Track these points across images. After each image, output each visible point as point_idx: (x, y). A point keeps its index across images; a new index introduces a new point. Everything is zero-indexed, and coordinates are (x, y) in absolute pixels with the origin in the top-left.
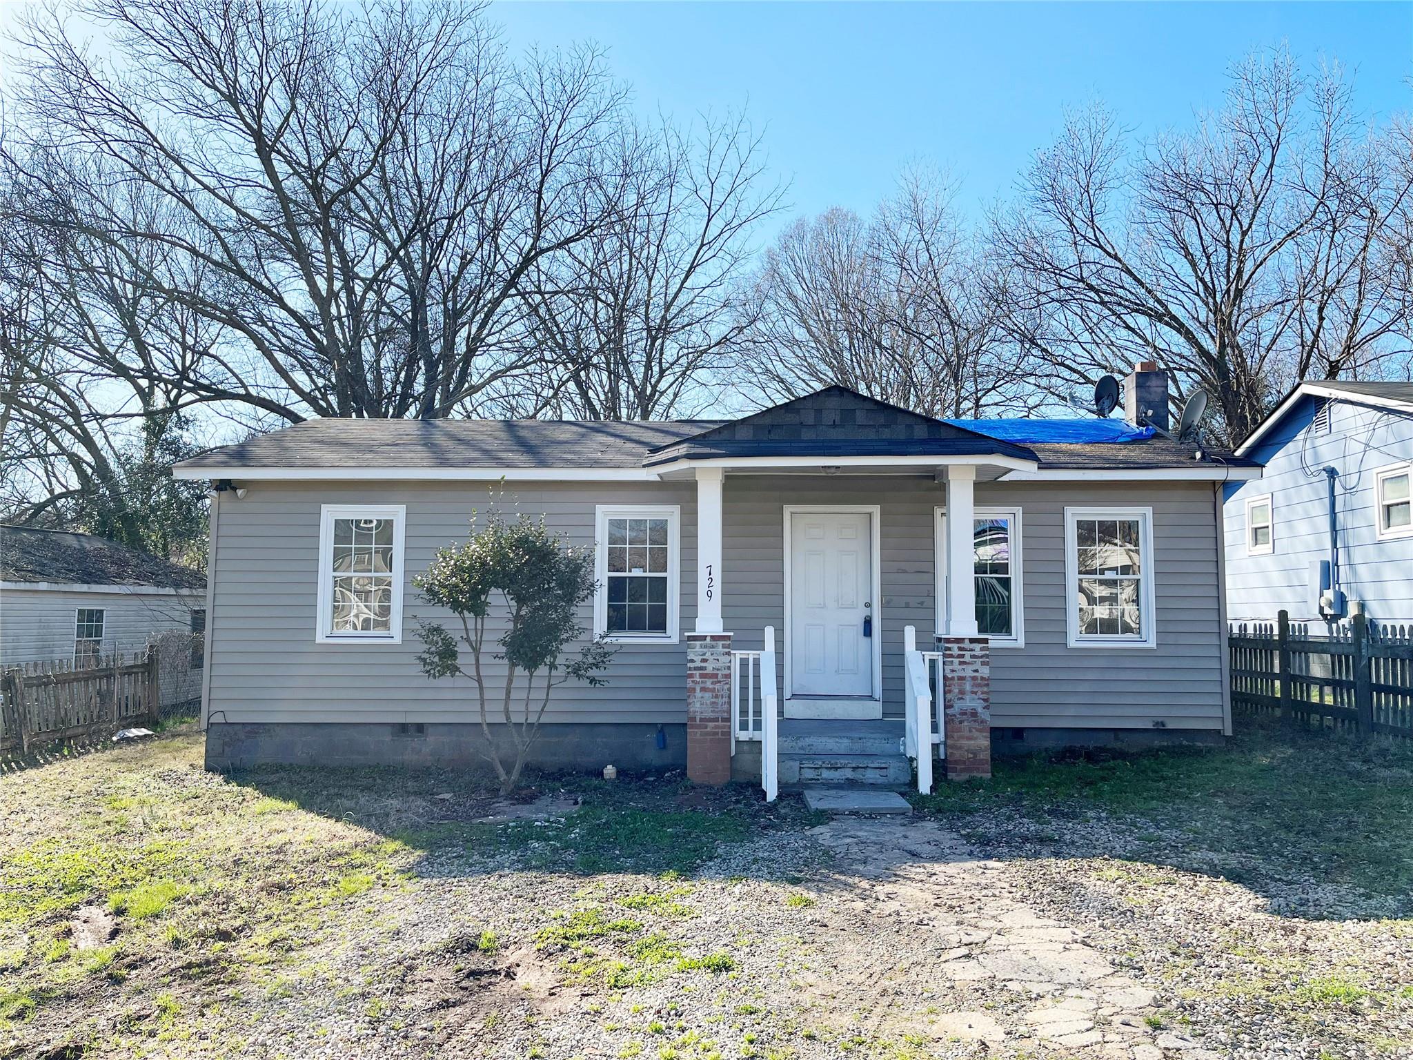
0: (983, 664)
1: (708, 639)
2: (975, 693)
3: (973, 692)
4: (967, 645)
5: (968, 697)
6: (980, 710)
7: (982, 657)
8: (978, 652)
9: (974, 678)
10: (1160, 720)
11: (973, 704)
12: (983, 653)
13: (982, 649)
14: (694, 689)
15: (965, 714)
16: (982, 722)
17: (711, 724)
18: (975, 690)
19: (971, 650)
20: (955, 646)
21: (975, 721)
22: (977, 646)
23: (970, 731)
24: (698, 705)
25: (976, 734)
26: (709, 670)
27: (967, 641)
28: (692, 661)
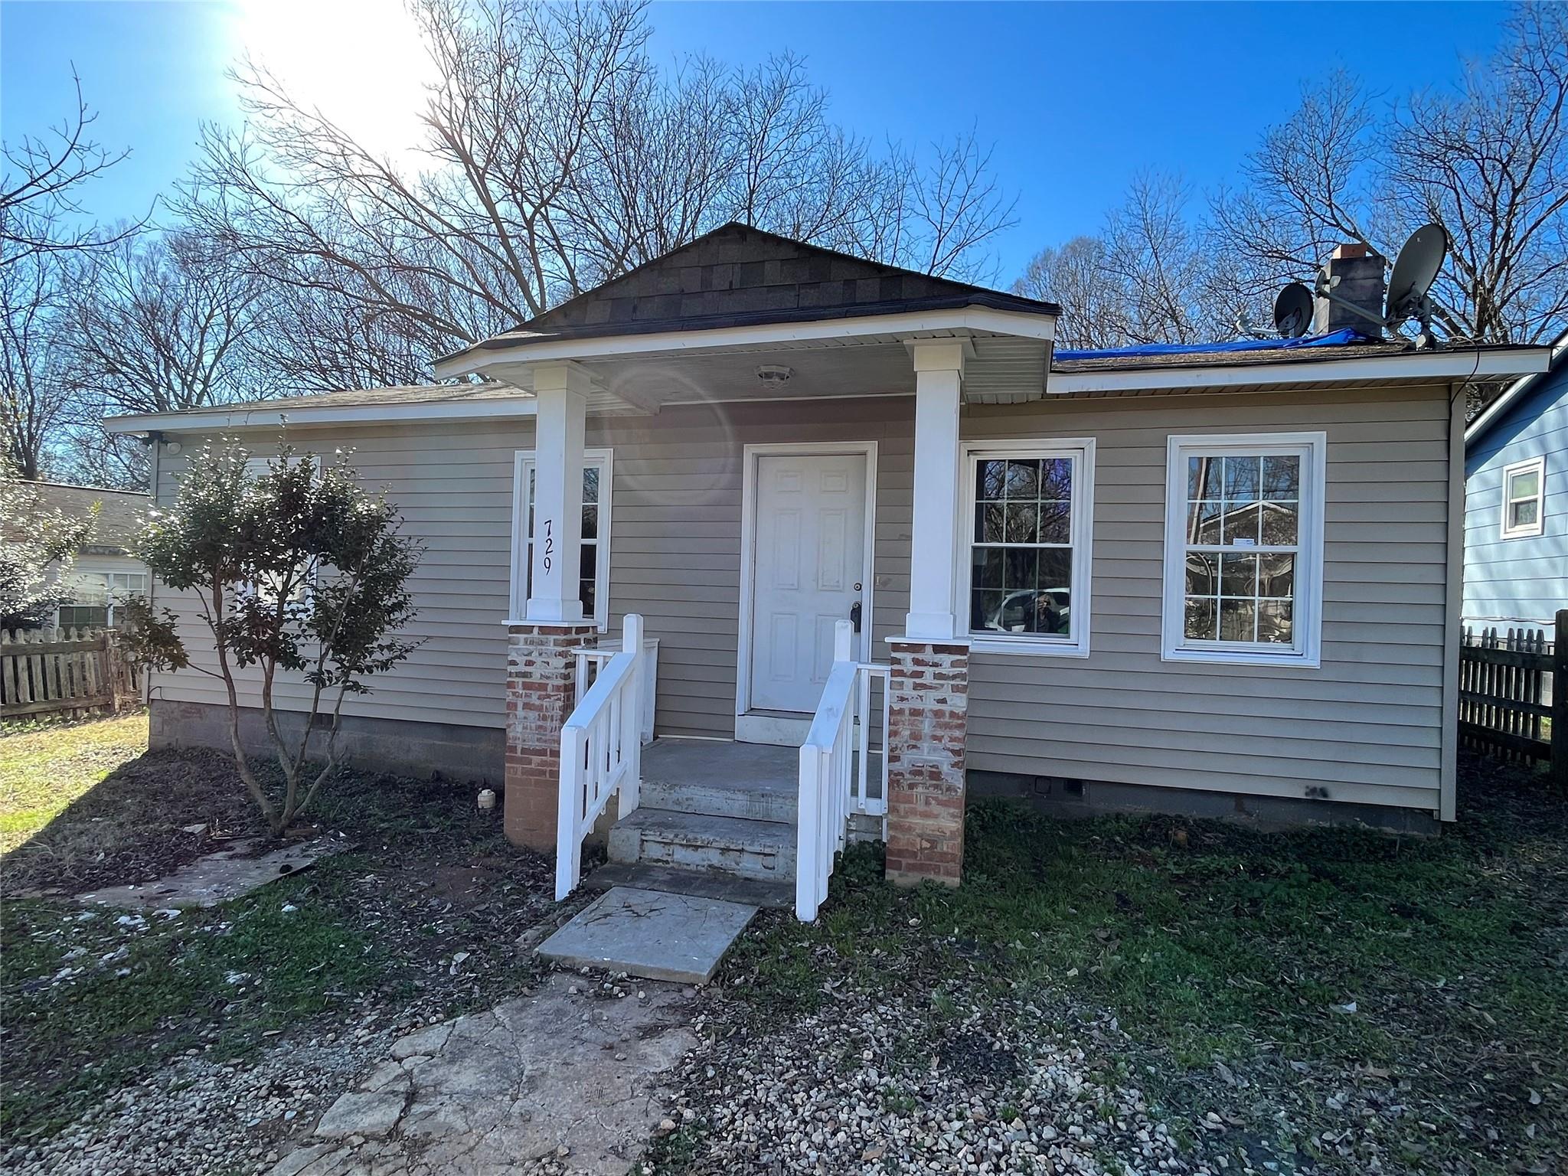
0: (956, 689)
1: (536, 630)
2: (939, 739)
3: (935, 738)
4: (928, 655)
5: (925, 745)
6: (945, 768)
7: (954, 677)
8: (946, 669)
9: (938, 714)
10: (1319, 785)
11: (934, 758)
12: (957, 670)
13: (953, 664)
14: (515, 705)
15: (919, 773)
16: (948, 789)
17: (536, 759)
18: (939, 733)
19: (935, 665)
20: (908, 657)
21: (936, 787)
22: (946, 659)
23: (927, 803)
24: (519, 729)
25: (935, 808)
26: (536, 678)
27: (929, 650)
28: (513, 663)
